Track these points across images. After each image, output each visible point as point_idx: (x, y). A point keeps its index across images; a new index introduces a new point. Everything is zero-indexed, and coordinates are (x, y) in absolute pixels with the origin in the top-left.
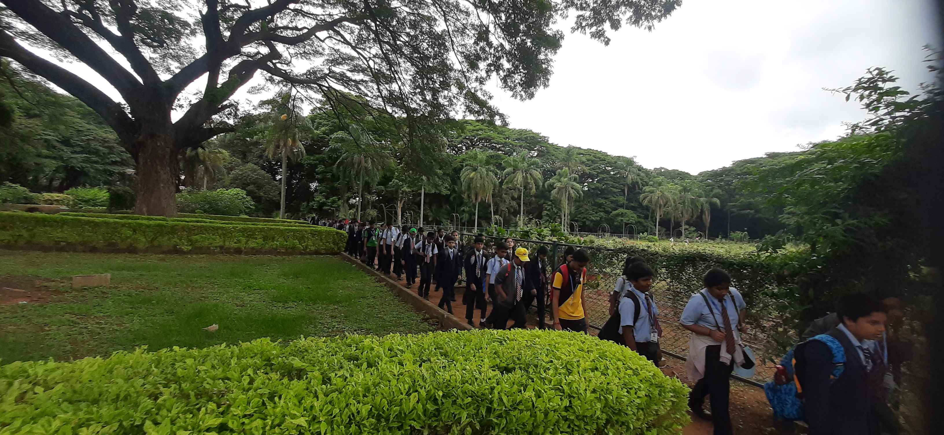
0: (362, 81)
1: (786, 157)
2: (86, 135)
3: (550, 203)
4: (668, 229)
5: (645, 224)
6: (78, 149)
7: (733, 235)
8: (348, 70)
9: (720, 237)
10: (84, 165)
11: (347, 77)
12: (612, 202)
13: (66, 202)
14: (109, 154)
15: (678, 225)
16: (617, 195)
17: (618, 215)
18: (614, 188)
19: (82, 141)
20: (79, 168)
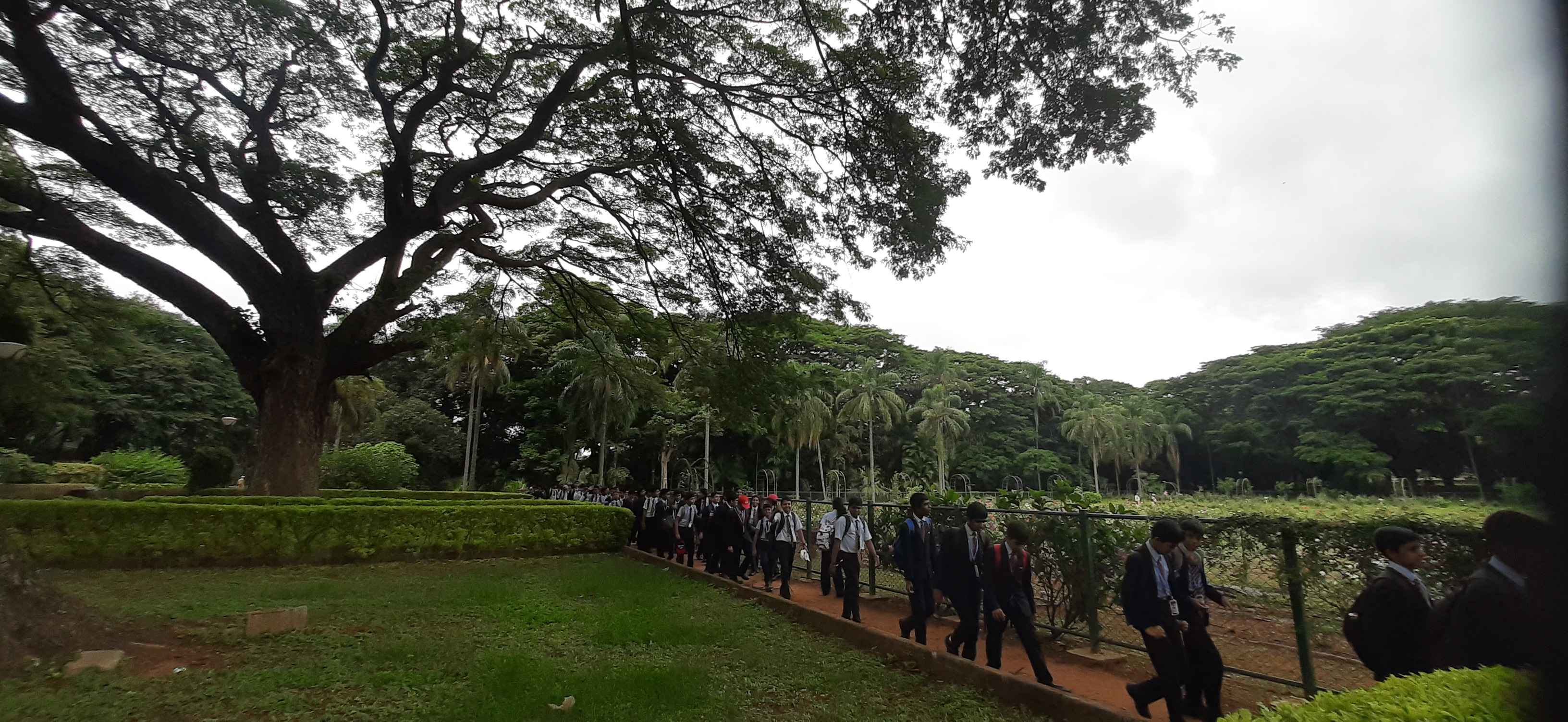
0: (613, 259)
1: (1286, 353)
2: (140, 362)
3: (914, 444)
4: (1112, 480)
5: (1075, 473)
6: (121, 385)
7: (1221, 484)
8: (591, 244)
9: (1201, 489)
10: (129, 411)
11: (589, 254)
12: (1016, 437)
13: (92, 476)
14: (174, 391)
15: (1128, 472)
16: (1022, 426)
17: (1028, 459)
18: (1017, 414)
19: (132, 371)
20: (120, 416)
